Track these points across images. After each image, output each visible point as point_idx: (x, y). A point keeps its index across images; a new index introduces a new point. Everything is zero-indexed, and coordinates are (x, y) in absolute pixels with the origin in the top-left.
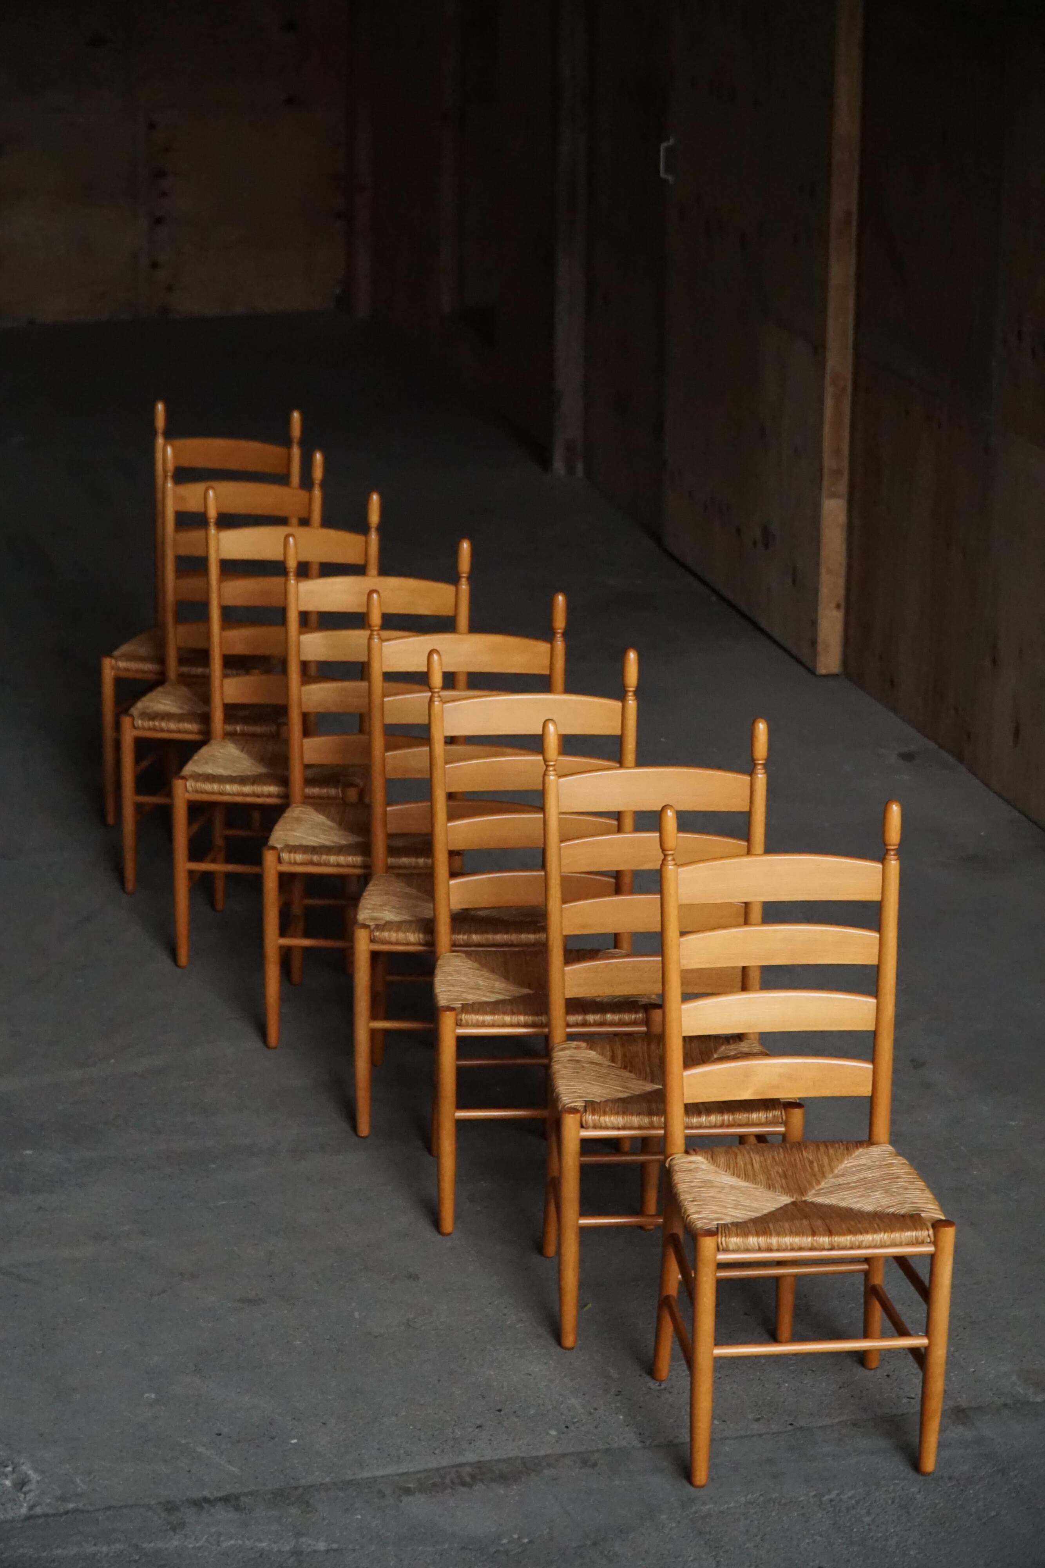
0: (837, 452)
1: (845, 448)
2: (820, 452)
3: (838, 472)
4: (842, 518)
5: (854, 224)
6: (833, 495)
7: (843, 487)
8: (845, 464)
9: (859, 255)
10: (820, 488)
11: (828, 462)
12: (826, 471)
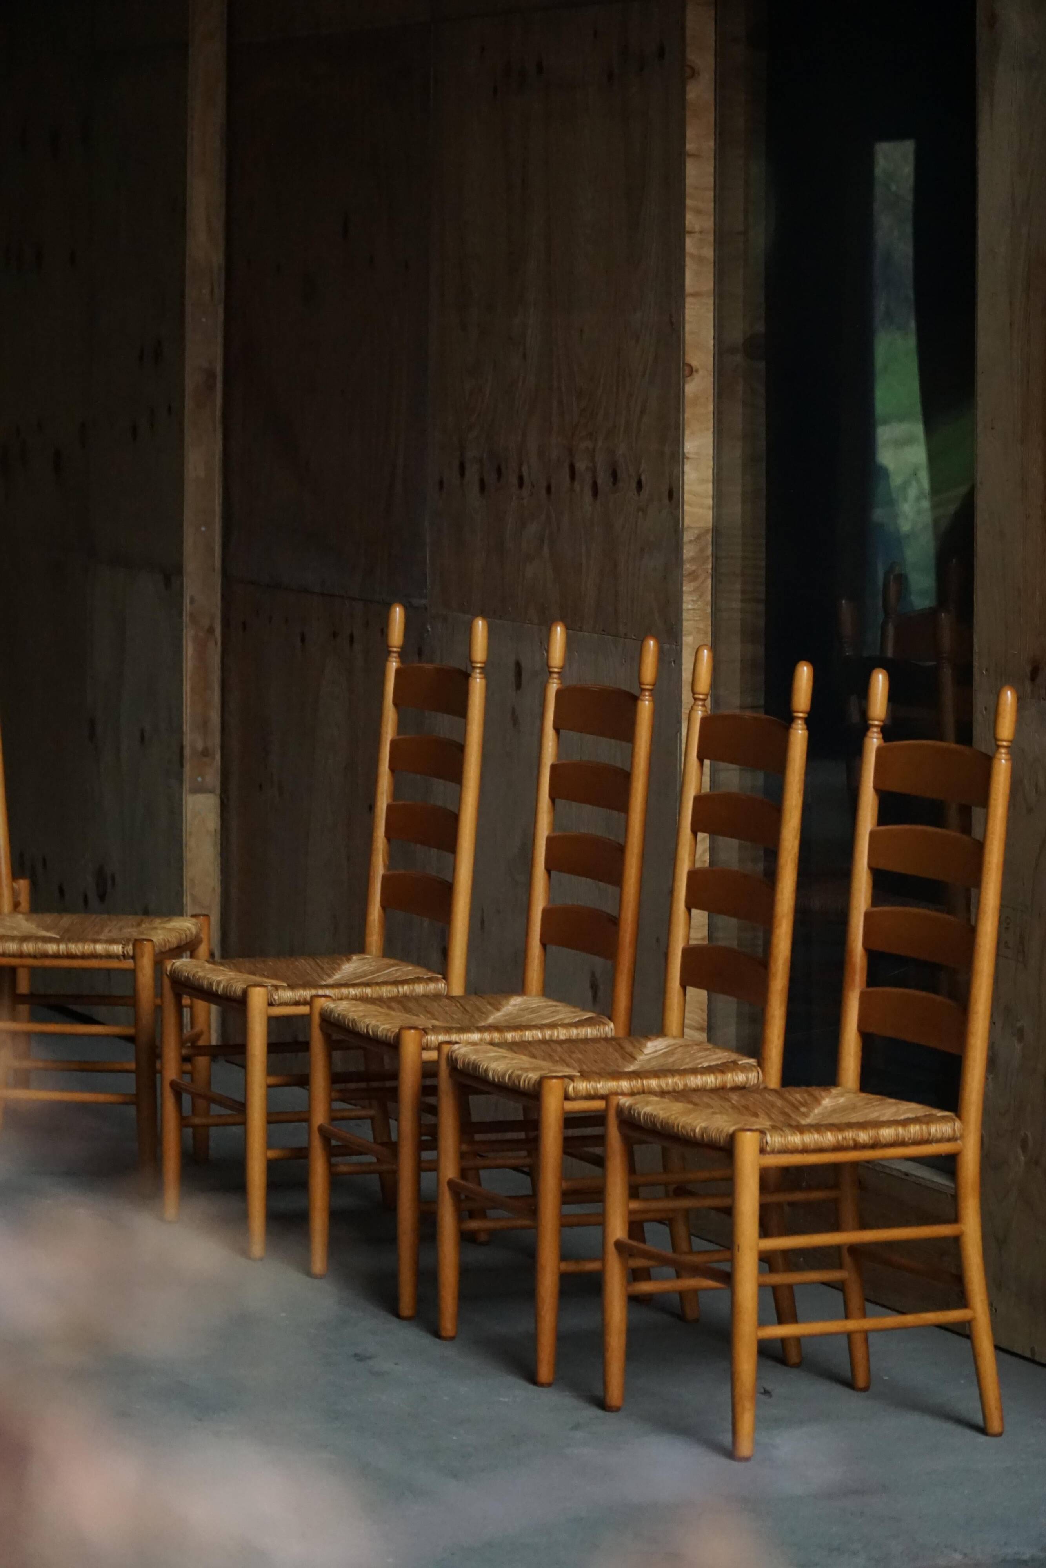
0: (204, 724)
1: (215, 717)
2: (179, 730)
3: (206, 753)
4: (212, 822)
5: (219, 385)
6: (197, 790)
7: (212, 776)
8: (216, 740)
9: (226, 438)
10: (181, 781)
11: (191, 739)
12: (187, 752)
